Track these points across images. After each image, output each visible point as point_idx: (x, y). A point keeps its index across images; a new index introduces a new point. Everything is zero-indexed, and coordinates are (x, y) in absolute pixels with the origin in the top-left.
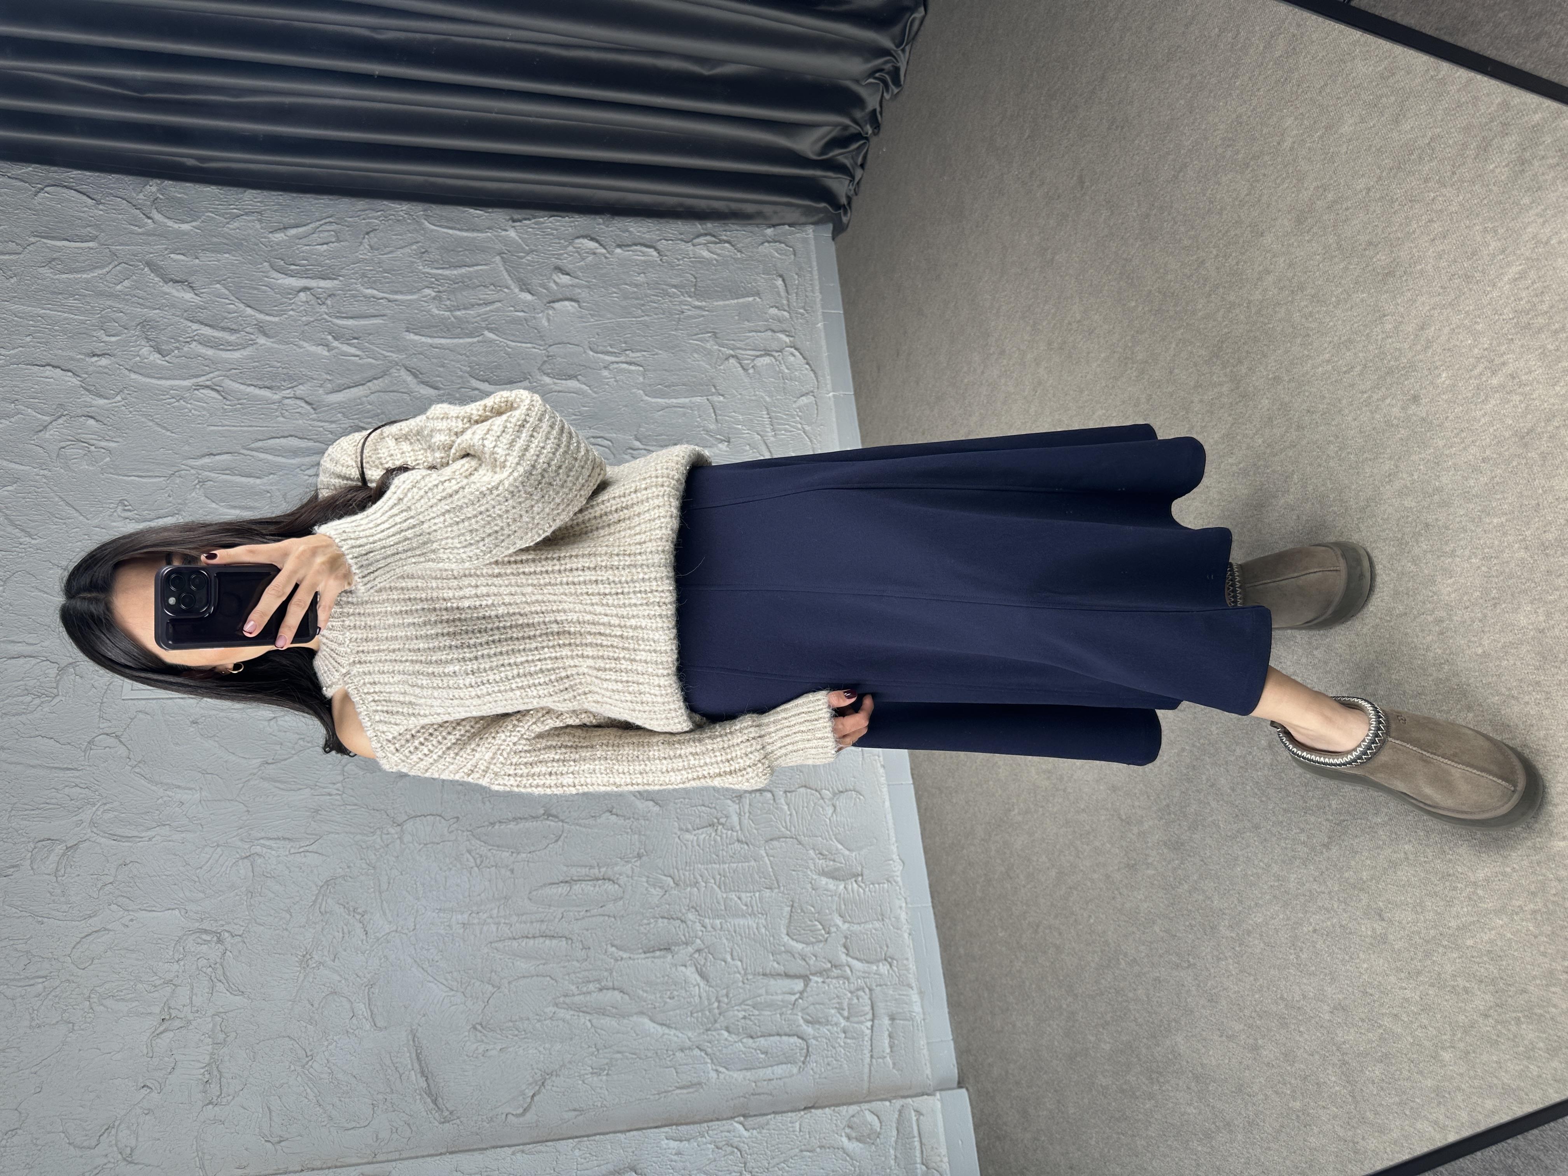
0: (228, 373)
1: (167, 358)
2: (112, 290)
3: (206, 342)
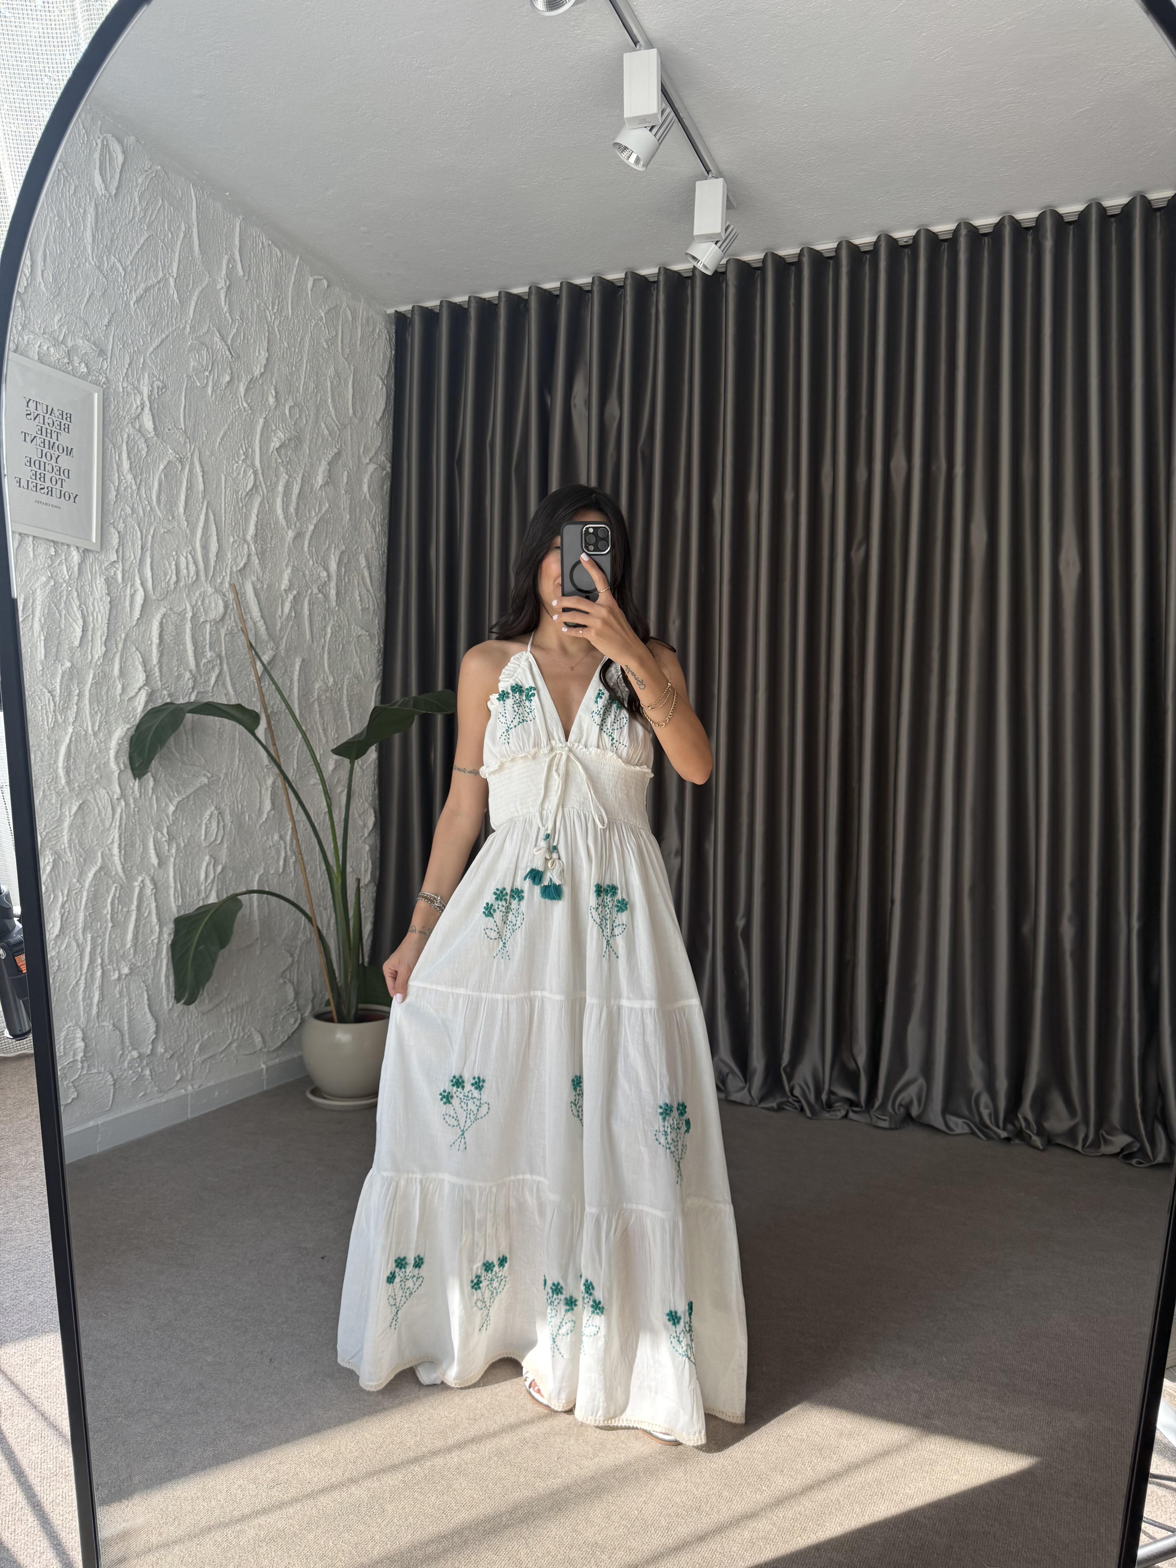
0: (266, 501)
1: (275, 452)
2: (320, 419)
3: (288, 487)
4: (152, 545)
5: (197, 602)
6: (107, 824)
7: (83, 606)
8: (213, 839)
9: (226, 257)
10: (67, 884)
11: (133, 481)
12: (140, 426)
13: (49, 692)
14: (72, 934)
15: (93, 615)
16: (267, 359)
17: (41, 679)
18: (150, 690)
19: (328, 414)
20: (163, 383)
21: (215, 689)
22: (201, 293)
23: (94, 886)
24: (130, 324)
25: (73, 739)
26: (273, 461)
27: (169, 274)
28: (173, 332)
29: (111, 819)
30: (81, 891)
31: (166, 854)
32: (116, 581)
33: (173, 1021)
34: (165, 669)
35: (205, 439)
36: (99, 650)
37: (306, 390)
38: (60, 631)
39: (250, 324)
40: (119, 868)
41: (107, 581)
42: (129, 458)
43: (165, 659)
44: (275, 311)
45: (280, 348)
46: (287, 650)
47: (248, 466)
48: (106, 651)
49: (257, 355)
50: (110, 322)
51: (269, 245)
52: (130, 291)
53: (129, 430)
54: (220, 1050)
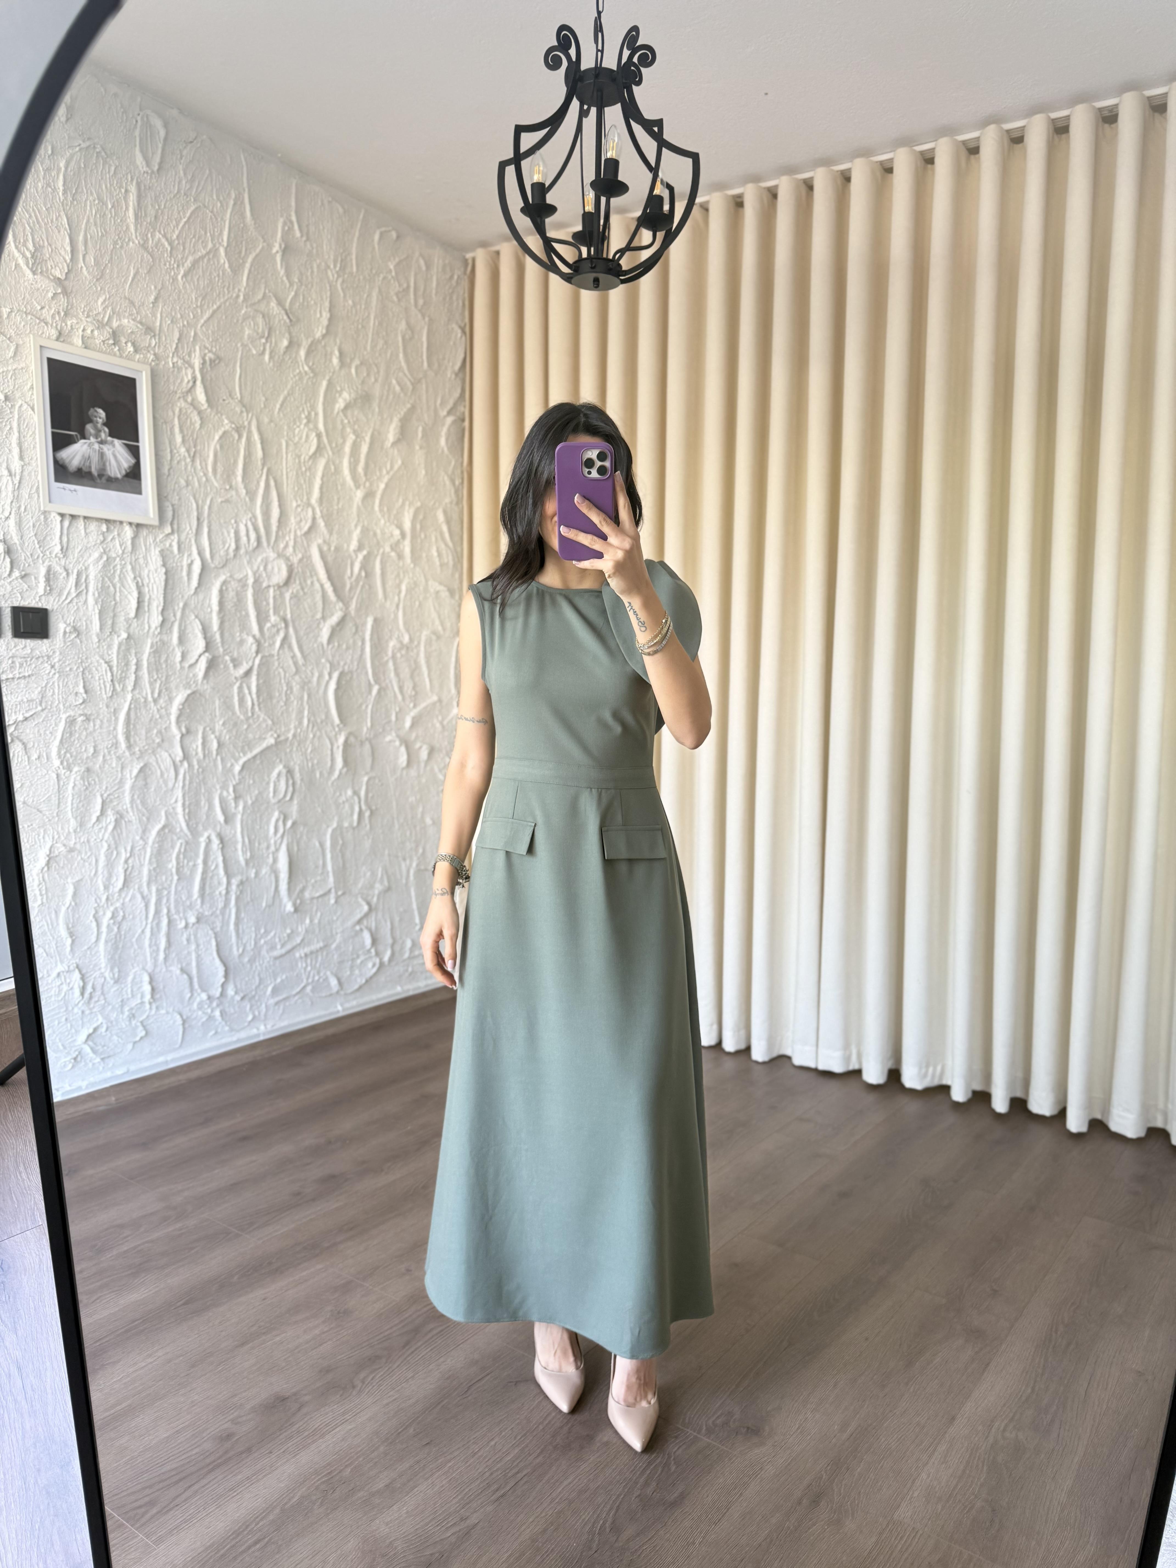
4: (209, 515)
5: (258, 568)
6: (170, 785)
7: (139, 579)
8: (281, 796)
9: (281, 220)
10: (130, 841)
11: (186, 454)
12: (193, 400)
13: (106, 662)
14: (136, 887)
15: (148, 586)
16: (330, 320)
18: (210, 657)
19: (400, 369)
20: (214, 354)
21: (281, 652)
22: (254, 260)
23: (158, 842)
24: (179, 299)
25: (132, 706)
26: (339, 422)
27: (220, 244)
28: (225, 302)
29: (173, 781)
30: (144, 848)
31: (233, 810)
32: (172, 552)
33: (243, 965)
34: (226, 634)
35: (262, 406)
36: (156, 619)
37: (373, 347)
38: (116, 604)
39: (310, 286)
40: (184, 825)
41: (162, 552)
42: (181, 431)
43: (227, 624)
44: (338, 269)
45: (344, 306)
46: (358, 610)
47: (310, 430)
48: (163, 622)
49: (318, 315)
50: (156, 299)
51: (329, 202)
52: (178, 266)
53: (181, 404)
54: (294, 992)
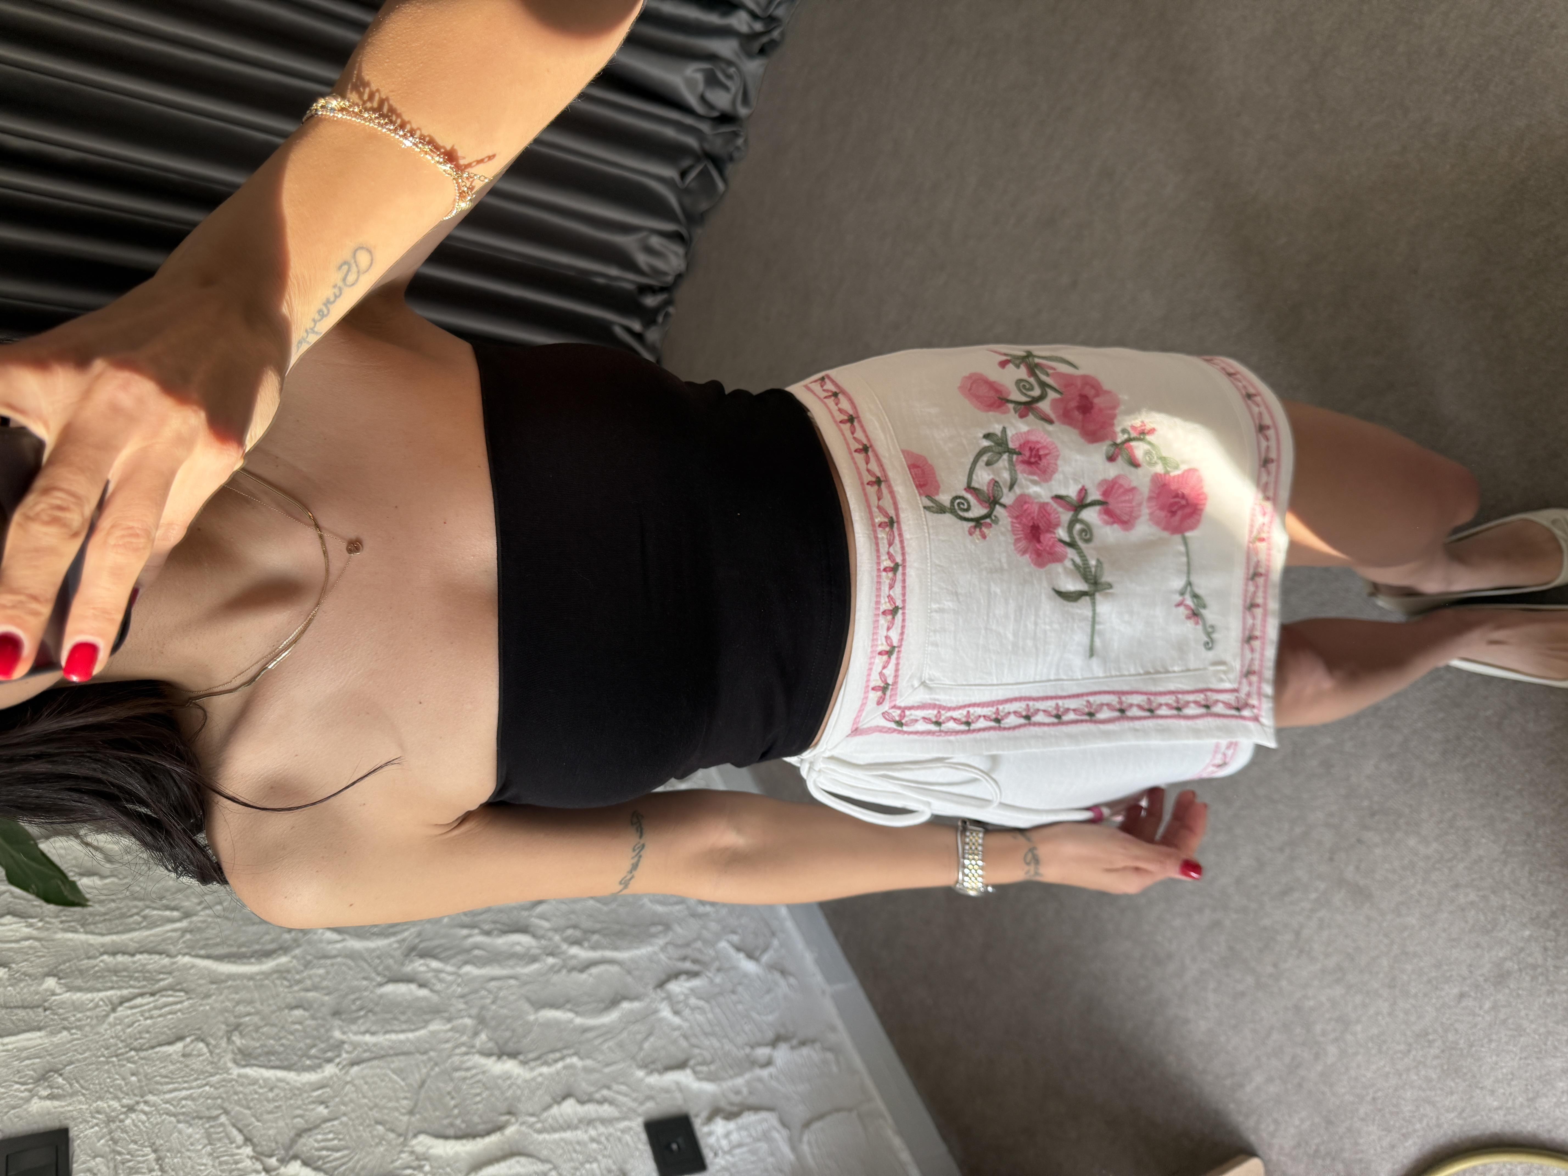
17: (87, 1029)
